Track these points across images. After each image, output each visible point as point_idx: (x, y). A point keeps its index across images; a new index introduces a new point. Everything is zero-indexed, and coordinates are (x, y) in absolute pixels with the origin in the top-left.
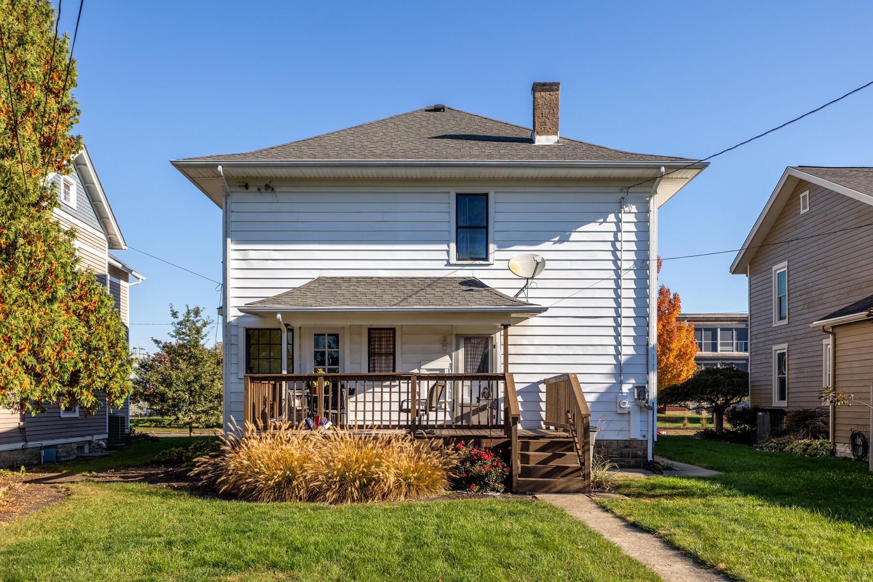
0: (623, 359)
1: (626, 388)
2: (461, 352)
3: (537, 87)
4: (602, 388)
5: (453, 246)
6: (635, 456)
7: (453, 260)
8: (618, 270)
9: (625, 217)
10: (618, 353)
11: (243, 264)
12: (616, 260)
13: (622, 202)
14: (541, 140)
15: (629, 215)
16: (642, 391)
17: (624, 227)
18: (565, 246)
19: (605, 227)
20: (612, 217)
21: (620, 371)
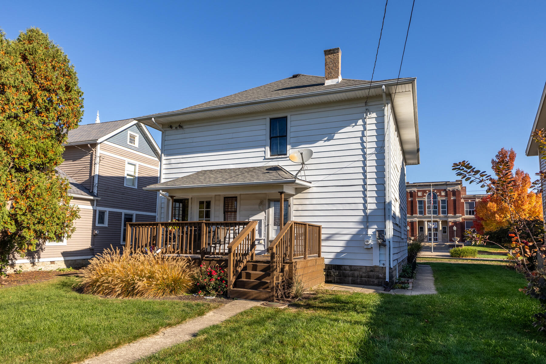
0: (368, 212)
1: (370, 232)
3: (328, 52)
4: (354, 231)
5: (268, 148)
6: (378, 278)
7: (268, 155)
8: (364, 155)
9: (368, 121)
10: (365, 208)
12: (363, 148)
13: (368, 111)
14: (328, 83)
15: (371, 119)
16: (381, 233)
17: (368, 127)
19: (356, 128)
20: (360, 122)
21: (367, 220)
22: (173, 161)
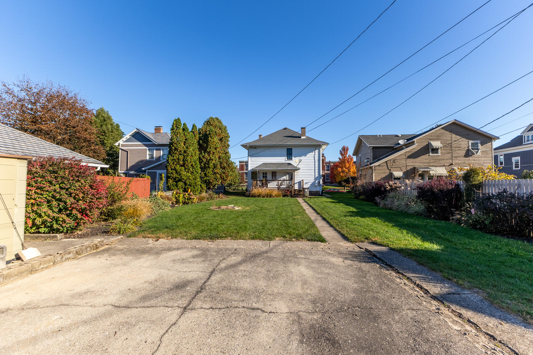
0: (316, 177)
1: (316, 182)
2: (288, 176)
3: (302, 128)
4: (312, 182)
5: (286, 157)
6: (318, 194)
7: (286, 160)
8: (315, 161)
9: (316, 152)
10: (315, 176)
11: (251, 161)
12: (315, 159)
13: (316, 149)
14: (302, 138)
15: (317, 151)
16: (319, 182)
17: (316, 154)
18: (306, 157)
19: (313, 154)
20: (314, 152)
21: (315, 179)
22: (253, 159)
